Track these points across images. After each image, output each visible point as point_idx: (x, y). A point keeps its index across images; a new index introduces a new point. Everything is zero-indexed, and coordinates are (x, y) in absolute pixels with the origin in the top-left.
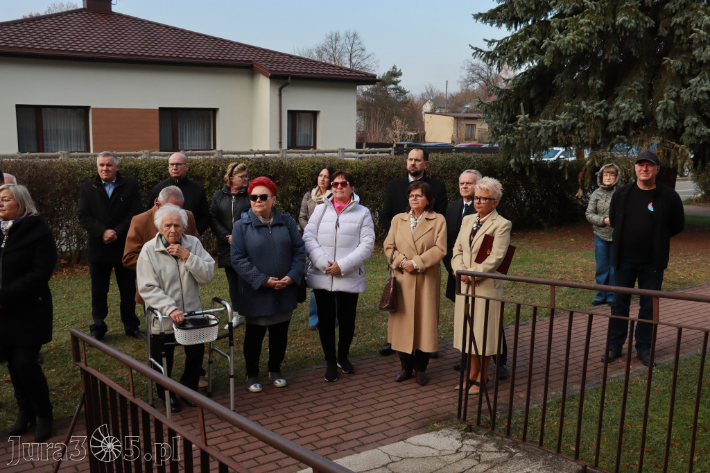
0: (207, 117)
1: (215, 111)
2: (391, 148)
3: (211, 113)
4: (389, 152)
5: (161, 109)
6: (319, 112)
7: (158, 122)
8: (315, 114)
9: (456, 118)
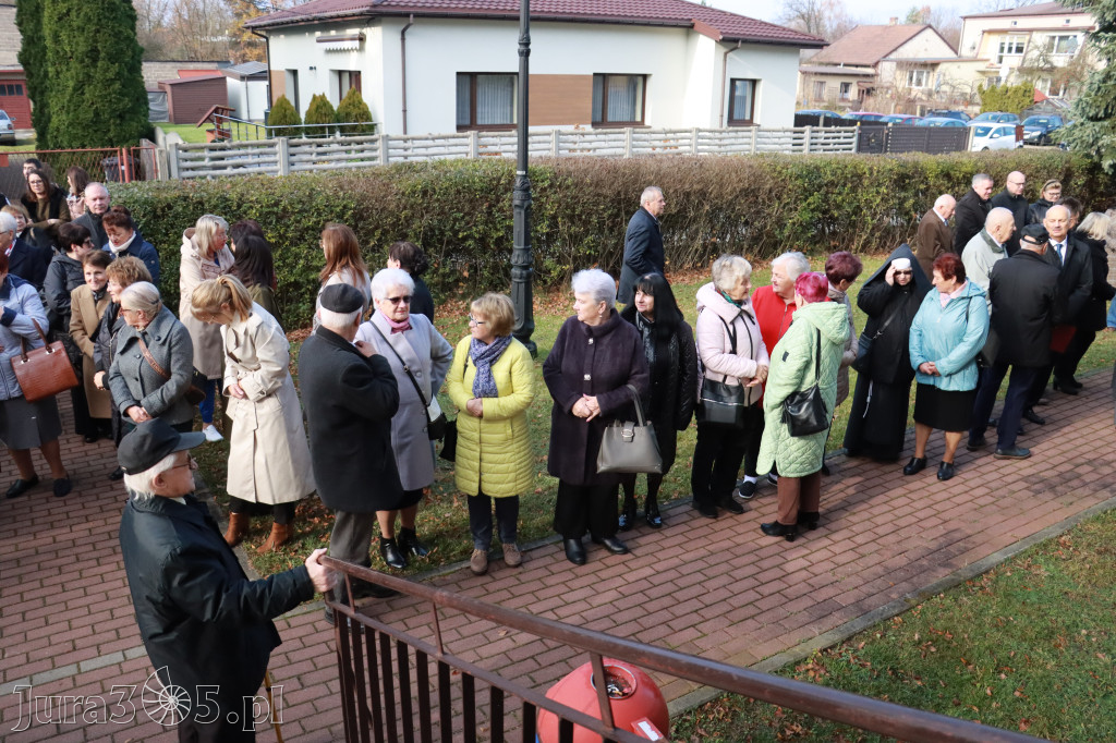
0: (637, 82)
1: (645, 77)
2: (855, 127)
3: (640, 80)
4: (852, 132)
5: (595, 74)
6: (759, 80)
7: (590, 89)
8: (754, 82)
9: (804, 73)
